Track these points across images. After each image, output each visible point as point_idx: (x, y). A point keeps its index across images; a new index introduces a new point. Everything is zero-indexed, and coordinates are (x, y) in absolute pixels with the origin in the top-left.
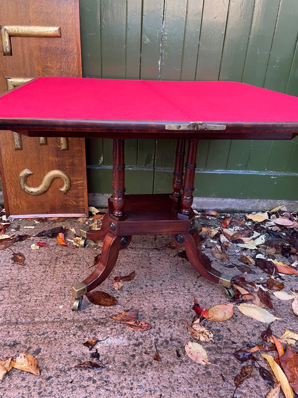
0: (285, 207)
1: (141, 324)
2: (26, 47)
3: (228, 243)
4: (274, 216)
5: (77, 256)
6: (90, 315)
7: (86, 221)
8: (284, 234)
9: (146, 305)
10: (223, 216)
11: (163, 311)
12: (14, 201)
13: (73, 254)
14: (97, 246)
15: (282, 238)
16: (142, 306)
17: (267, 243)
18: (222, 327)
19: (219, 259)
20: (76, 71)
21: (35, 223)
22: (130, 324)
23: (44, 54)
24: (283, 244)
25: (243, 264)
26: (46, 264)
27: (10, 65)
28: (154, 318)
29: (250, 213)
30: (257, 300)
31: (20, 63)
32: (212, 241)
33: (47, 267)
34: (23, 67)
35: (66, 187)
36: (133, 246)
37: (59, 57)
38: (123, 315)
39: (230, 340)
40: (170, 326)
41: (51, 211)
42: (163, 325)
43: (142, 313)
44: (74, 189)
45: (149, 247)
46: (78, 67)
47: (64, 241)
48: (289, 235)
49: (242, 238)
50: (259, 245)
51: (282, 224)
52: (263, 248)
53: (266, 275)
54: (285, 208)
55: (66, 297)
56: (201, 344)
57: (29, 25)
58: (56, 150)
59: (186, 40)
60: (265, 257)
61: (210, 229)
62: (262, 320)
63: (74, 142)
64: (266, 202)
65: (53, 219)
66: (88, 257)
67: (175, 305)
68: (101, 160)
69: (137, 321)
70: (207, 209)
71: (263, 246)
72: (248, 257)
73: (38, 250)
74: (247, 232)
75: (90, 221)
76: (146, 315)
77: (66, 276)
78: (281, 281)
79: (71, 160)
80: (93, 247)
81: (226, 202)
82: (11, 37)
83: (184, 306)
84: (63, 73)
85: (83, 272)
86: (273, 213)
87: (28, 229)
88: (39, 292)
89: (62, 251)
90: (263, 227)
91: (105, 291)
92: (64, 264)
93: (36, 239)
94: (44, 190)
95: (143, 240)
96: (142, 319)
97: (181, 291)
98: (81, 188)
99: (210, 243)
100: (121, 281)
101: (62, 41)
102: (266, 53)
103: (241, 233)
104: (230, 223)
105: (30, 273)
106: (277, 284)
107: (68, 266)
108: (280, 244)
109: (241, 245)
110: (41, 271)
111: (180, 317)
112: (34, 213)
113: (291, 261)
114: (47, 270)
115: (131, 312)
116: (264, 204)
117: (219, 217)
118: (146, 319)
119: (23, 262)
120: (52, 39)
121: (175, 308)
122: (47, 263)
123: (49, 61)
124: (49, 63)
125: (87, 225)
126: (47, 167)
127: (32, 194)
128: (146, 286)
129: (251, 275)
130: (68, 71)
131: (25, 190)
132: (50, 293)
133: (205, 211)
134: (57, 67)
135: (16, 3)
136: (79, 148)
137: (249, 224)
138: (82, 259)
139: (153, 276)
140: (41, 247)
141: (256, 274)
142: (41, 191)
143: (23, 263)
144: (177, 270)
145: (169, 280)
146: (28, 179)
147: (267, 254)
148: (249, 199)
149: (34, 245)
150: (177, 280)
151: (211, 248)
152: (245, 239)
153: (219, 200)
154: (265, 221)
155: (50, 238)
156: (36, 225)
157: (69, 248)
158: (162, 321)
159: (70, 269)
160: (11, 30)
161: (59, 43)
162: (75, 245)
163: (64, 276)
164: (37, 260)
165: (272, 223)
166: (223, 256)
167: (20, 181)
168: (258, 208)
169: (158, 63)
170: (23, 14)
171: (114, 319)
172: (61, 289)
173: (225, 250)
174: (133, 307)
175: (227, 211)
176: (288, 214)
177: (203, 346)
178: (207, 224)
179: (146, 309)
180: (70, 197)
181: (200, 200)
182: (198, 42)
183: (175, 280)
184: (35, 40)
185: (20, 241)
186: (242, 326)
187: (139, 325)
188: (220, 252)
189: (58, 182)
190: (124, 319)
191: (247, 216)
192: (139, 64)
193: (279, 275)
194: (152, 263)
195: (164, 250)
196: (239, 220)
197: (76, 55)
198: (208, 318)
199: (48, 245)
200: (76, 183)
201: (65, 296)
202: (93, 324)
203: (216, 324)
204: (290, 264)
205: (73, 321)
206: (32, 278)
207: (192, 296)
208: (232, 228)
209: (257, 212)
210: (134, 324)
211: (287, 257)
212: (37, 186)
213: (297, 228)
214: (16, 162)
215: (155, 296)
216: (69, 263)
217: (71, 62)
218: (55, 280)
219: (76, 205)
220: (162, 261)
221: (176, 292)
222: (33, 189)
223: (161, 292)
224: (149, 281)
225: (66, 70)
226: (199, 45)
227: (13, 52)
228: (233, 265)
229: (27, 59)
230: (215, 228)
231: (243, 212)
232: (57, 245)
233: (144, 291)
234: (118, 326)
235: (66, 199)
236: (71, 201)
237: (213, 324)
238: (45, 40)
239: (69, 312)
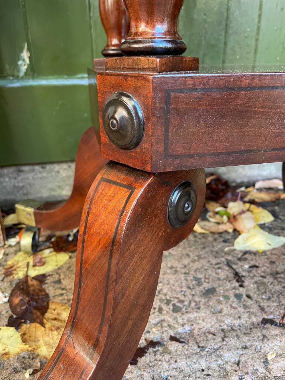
14: (33, 355)
36: (180, 330)
45: (243, 321)
68: (24, 60)
75: (10, 246)
80: (17, 365)
95: (201, 288)
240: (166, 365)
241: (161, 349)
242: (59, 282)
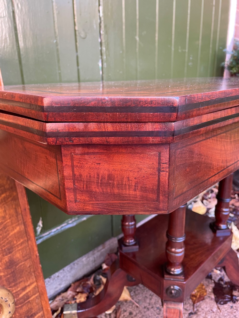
63: (8, 222)
98: (34, 297)
136: (18, 228)
200: (24, 293)
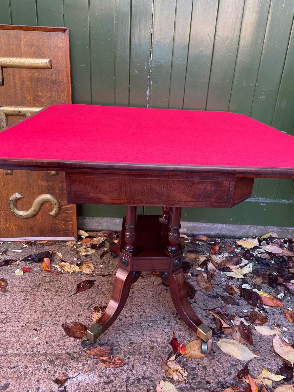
0: (275, 233)
1: (115, 360)
2: (18, 78)
3: (214, 271)
4: (265, 243)
5: (60, 283)
6: (64, 348)
7: (75, 245)
8: (273, 262)
9: (122, 338)
10: (213, 241)
11: (139, 346)
12: (3, 224)
13: (56, 280)
14: (81, 272)
15: (270, 267)
16: (118, 340)
17: (255, 272)
18: (198, 364)
19: (204, 289)
20: (66, 101)
21: (23, 247)
22: (103, 359)
23: (35, 84)
24: (271, 273)
25: (228, 295)
26: (27, 291)
27: (2, 94)
28: (129, 353)
29: (240, 238)
30: (238, 335)
31: (12, 92)
32: (198, 269)
33: (28, 294)
34: (14, 96)
35: (56, 211)
37: (49, 87)
38: (97, 350)
39: (204, 379)
40: (144, 363)
41: (40, 234)
42: (137, 361)
43: (117, 347)
44: (63, 213)
46: (68, 97)
47: (49, 266)
48: (278, 263)
49: (230, 266)
50: (246, 274)
51: (272, 251)
52: (250, 277)
53: (250, 306)
54: (276, 235)
55: (42, 328)
56: (173, 383)
57: (20, 57)
58: (46, 175)
59: (173, 72)
60: (251, 287)
61: (198, 255)
62: (240, 358)
64: (256, 228)
65: (41, 243)
66: (71, 284)
67: (152, 339)
69: (111, 356)
70: (198, 234)
71: (250, 274)
72: (234, 287)
73: (21, 276)
74: (235, 259)
75: (78, 245)
76: (121, 350)
77: (46, 305)
78: (264, 315)
79: (60, 185)
80: (78, 273)
81: (216, 228)
82: (3, 68)
83: (161, 340)
84: (53, 102)
85: (64, 301)
86: (264, 240)
87: (16, 253)
88: (16, 322)
89: (45, 277)
90: (253, 254)
91: (83, 322)
92: (46, 291)
93: (21, 264)
94: (33, 213)
96: (116, 354)
97: (161, 324)
98: (70, 211)
99: (197, 271)
100: (100, 311)
101: (52, 72)
102: (252, 84)
103: (230, 260)
104: (219, 249)
105: (10, 301)
106: (260, 317)
107: (49, 293)
108: (267, 273)
109: (228, 274)
110: (22, 299)
111: (156, 352)
112: (23, 236)
113: (277, 292)
114: (27, 297)
115: (106, 347)
116: (254, 230)
117: (209, 243)
118: (120, 354)
119: (5, 288)
120: (42, 71)
121: (152, 343)
122: (29, 289)
123: (39, 91)
124: (39, 92)
125: (75, 249)
126: (37, 192)
127: (21, 217)
128: (126, 317)
129: (235, 307)
130: (58, 100)
131: (15, 214)
132: (27, 323)
133: (196, 236)
134: (48, 96)
135: (8, 36)
137: (239, 250)
138: (64, 287)
139: (133, 307)
140: (25, 272)
141: (240, 306)
142: (30, 215)
143: (5, 290)
144: (159, 300)
145: (149, 311)
146: (18, 202)
147: (254, 284)
148: (239, 224)
149: (18, 270)
150: (158, 311)
151: (197, 276)
152: (233, 267)
153: (209, 225)
154: (255, 248)
155: (35, 263)
156: (25, 248)
157: (53, 274)
158: (136, 357)
159: (51, 297)
160: (3, 61)
161: (49, 74)
162: (60, 270)
163: (44, 304)
164: (19, 286)
165: (262, 250)
166: (208, 285)
167: (9, 205)
168: (248, 234)
169: (146, 93)
170: (15, 46)
171: (87, 353)
172: (38, 318)
173: (211, 279)
174: (109, 340)
175: (217, 236)
176: (279, 241)
177: (175, 386)
178: (196, 250)
179: (122, 343)
180: (59, 220)
181: (191, 224)
182: (185, 74)
183: (156, 311)
184: (26, 71)
185: (6, 266)
186: (219, 364)
187: (112, 361)
188: (205, 280)
189: (48, 206)
190: (98, 354)
191: (237, 242)
192: (128, 94)
193: (264, 308)
194: (134, 291)
195: (149, 278)
196: (229, 246)
197: (66, 85)
198: (185, 355)
199: (32, 271)
200: (65, 207)
201: (41, 326)
202: (65, 358)
203: (192, 362)
204: (276, 296)
205: (46, 355)
206: (11, 307)
207: (171, 329)
208: (221, 255)
209: (248, 238)
210: (107, 360)
211: (273, 287)
212: (26, 209)
213: (286, 256)
214: (6, 186)
215: (133, 328)
216: (51, 290)
217: (61, 92)
218: (34, 308)
219: (65, 228)
220: (146, 290)
221: (155, 325)
222: (23, 213)
223: (139, 325)
224: (129, 312)
225: (56, 100)
226: (186, 77)
227: (4, 83)
228: (218, 295)
229: (18, 89)
230: (203, 254)
231: (233, 237)
232: (42, 270)
233: (123, 323)
234: (90, 362)
235: (55, 223)
236: (60, 225)
237: (189, 361)
238: (36, 71)
239: (43, 345)
240: (110, 278)
241: (111, 276)
242: (91, 257)
